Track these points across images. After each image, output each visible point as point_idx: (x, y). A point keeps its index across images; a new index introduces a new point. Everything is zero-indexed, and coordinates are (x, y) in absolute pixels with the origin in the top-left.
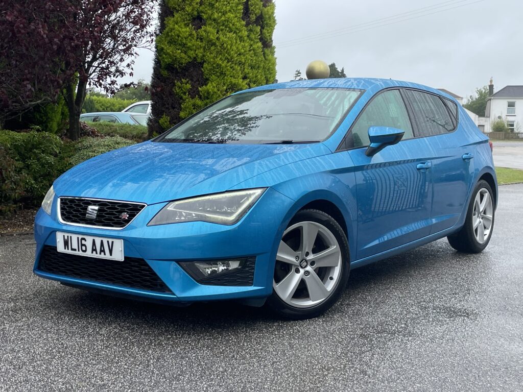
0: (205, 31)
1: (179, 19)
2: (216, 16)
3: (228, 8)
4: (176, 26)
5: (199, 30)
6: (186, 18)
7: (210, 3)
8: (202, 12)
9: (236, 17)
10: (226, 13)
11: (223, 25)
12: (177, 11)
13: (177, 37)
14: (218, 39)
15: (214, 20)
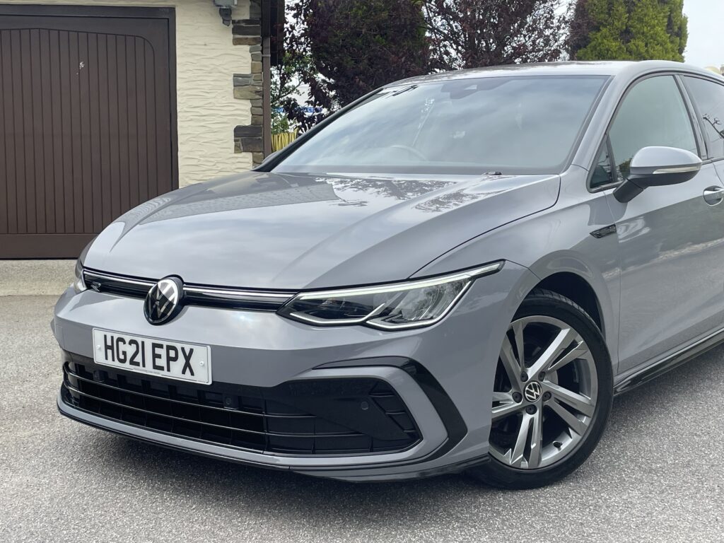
0: (634, 44)
1: (608, 34)
2: (645, 30)
3: (656, 21)
4: (605, 41)
5: (629, 44)
6: (615, 33)
7: (638, 18)
8: (631, 26)
9: (662, 29)
10: (654, 27)
11: (652, 38)
12: (605, 26)
13: (606, 52)
14: (647, 51)
15: (643, 33)
